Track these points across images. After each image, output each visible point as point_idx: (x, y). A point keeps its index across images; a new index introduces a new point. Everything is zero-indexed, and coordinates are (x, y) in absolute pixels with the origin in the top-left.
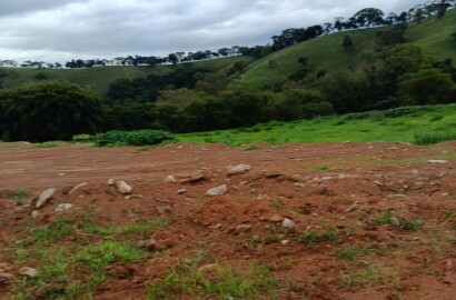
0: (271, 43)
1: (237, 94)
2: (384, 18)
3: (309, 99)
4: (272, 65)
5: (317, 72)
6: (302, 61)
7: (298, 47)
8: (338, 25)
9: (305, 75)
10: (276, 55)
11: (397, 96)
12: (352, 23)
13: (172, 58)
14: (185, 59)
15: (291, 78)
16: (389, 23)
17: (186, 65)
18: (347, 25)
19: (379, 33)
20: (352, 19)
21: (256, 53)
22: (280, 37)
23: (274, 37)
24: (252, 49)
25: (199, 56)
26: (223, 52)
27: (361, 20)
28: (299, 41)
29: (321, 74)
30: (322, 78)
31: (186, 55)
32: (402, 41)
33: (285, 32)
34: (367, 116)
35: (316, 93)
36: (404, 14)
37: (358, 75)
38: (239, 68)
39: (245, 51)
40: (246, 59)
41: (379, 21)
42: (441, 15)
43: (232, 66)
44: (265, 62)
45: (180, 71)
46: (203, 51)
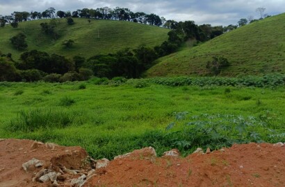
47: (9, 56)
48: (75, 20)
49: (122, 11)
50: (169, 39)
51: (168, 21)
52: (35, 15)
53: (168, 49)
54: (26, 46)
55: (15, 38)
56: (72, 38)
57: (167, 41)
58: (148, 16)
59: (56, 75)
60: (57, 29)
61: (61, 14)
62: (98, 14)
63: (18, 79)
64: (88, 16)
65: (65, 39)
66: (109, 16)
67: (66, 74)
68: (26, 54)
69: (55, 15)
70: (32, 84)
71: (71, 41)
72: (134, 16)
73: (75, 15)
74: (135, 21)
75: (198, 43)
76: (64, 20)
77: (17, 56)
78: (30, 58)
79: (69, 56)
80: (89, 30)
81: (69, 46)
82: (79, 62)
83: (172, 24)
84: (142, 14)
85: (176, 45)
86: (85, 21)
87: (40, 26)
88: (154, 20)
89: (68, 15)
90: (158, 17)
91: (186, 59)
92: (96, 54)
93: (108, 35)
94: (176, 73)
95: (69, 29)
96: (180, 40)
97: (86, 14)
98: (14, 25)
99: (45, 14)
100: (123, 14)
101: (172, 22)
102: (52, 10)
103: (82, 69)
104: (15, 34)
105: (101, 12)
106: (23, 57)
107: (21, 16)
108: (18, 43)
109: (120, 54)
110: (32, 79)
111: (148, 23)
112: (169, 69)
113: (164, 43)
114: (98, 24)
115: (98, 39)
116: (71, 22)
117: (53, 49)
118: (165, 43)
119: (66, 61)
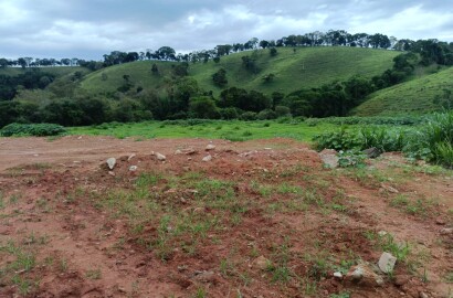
0: (103, 60)
1: (88, 98)
2: (176, 55)
3: (134, 107)
4: (104, 78)
5: (136, 87)
6: (125, 77)
7: (122, 66)
8: (148, 54)
9: (128, 89)
10: (107, 70)
11: (186, 111)
12: (156, 55)
13: (22, 61)
14: (33, 64)
15: (119, 90)
16: (178, 60)
17: (34, 69)
18: (154, 56)
19: (173, 66)
20: (157, 52)
21: (92, 66)
22: (110, 57)
23: (105, 56)
24: (88, 63)
25: (45, 62)
26: (65, 62)
27: (162, 54)
28: (123, 62)
29: (140, 90)
30: (141, 93)
31: (34, 61)
32: (187, 74)
33: (113, 53)
34: (177, 123)
35: (138, 103)
36: (186, 56)
37: (163, 93)
38: (79, 76)
39: (83, 64)
40: (84, 70)
41: (173, 57)
42: (206, 60)
43: (73, 74)
44: (99, 74)
45: (30, 73)
46: (49, 58)
47: (211, 93)
48: (279, 50)
49: (337, 34)
50: (396, 66)
51: (401, 41)
52: (237, 47)
53: (391, 79)
54: (226, 82)
55: (216, 74)
56: (274, 72)
57: (391, 68)
58: (371, 37)
59: (252, 113)
60: (258, 63)
61: (264, 44)
62: (306, 41)
63: (217, 117)
64: (294, 44)
65: (265, 74)
66: (321, 41)
67: (261, 112)
68: (226, 92)
69: (257, 45)
70: (229, 122)
71: (271, 75)
72: (352, 38)
73: (280, 43)
74: (353, 45)
75: (439, 68)
76: (267, 50)
77: (217, 93)
78: (229, 95)
79: (267, 93)
80: (293, 61)
81: (268, 81)
82: (277, 98)
83: (407, 44)
84: (363, 35)
85: (403, 73)
86: (290, 50)
87: (241, 60)
88: (380, 41)
89: (272, 44)
90: (385, 37)
91: (411, 92)
92: (298, 89)
93: (315, 65)
94: (394, 109)
95: (271, 61)
96: (411, 66)
97: (292, 41)
98: (216, 60)
99: (247, 46)
100: (338, 38)
101: (406, 42)
102: (255, 41)
103: (278, 107)
104: (216, 70)
105: (310, 38)
106: (223, 95)
107: (224, 50)
108: (219, 80)
109: (325, 88)
110: (229, 117)
111: (370, 46)
112: (386, 105)
113: (386, 72)
114: (305, 52)
115: (303, 71)
116: (273, 53)
117: (251, 85)
118: (388, 72)
119: (264, 98)
